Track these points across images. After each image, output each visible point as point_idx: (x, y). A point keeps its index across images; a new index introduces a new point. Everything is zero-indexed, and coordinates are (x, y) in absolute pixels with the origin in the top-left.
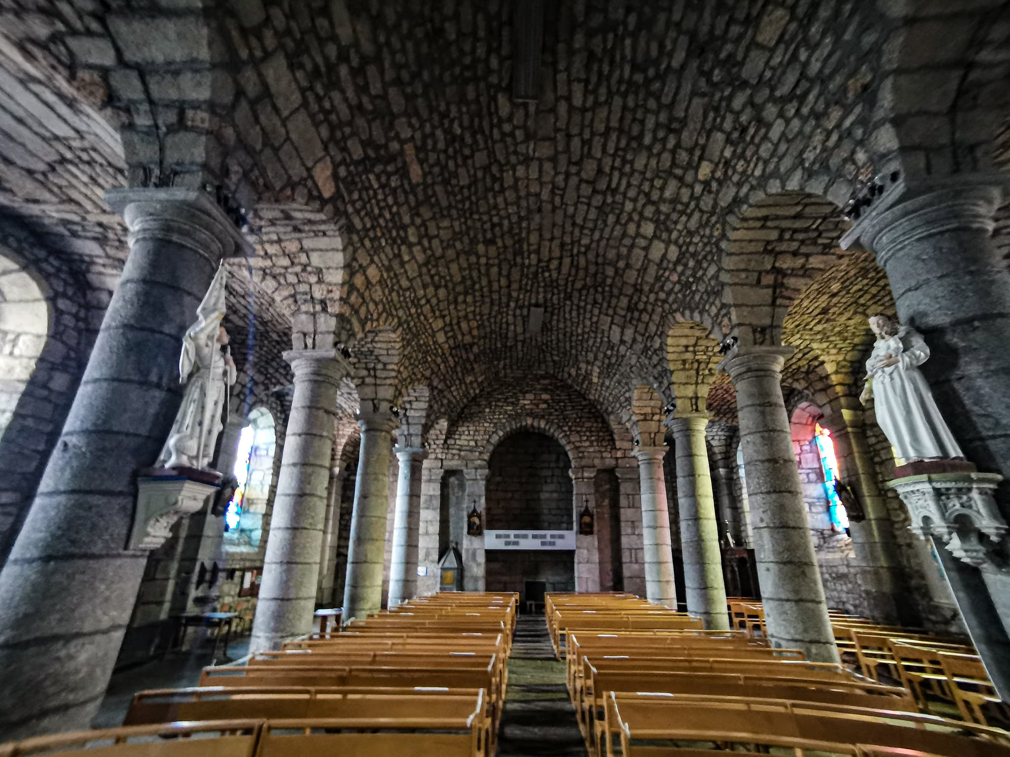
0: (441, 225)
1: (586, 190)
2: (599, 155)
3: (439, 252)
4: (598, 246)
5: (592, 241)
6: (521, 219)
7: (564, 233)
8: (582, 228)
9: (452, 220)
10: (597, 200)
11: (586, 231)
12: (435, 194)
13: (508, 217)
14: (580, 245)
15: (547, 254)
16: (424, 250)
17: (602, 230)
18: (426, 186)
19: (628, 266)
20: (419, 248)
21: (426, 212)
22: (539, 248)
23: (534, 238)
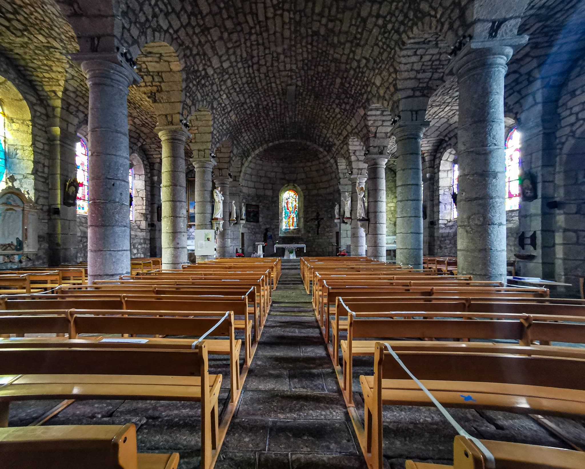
0: (339, 56)
1: (262, 62)
2: (261, 75)
3: (348, 45)
4: (245, 38)
5: (250, 39)
6: (295, 46)
7: (268, 38)
8: (258, 44)
9: (333, 55)
10: (255, 60)
11: (255, 43)
12: (336, 70)
13: (302, 47)
14: (256, 33)
15: (277, 21)
16: (354, 52)
17: (246, 47)
18: (337, 75)
19: (221, 38)
20: (356, 57)
21: (343, 67)
22: (283, 27)
23: (287, 33)
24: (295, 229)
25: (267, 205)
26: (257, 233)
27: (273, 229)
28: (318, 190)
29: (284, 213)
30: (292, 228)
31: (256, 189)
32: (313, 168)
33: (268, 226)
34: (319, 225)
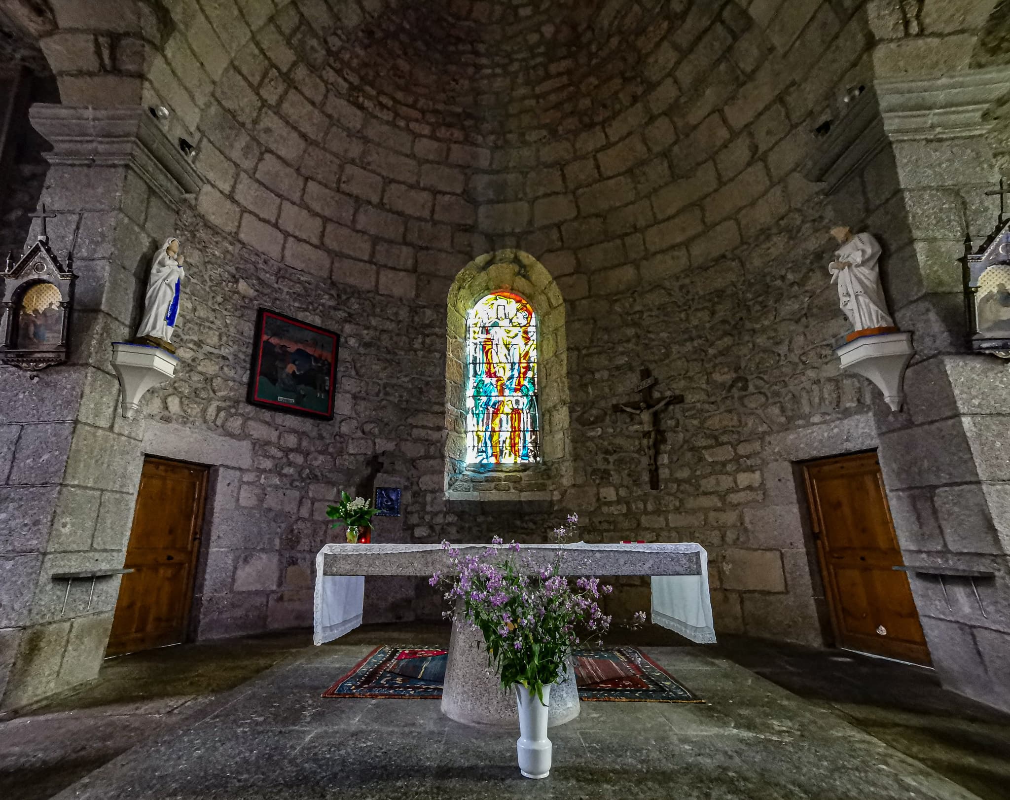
24: (525, 468)
25: (385, 341)
26: (314, 478)
27: (413, 462)
28: (636, 264)
29: (470, 392)
30: (508, 460)
31: (335, 255)
32: (610, 161)
33: (383, 445)
34: (659, 437)
